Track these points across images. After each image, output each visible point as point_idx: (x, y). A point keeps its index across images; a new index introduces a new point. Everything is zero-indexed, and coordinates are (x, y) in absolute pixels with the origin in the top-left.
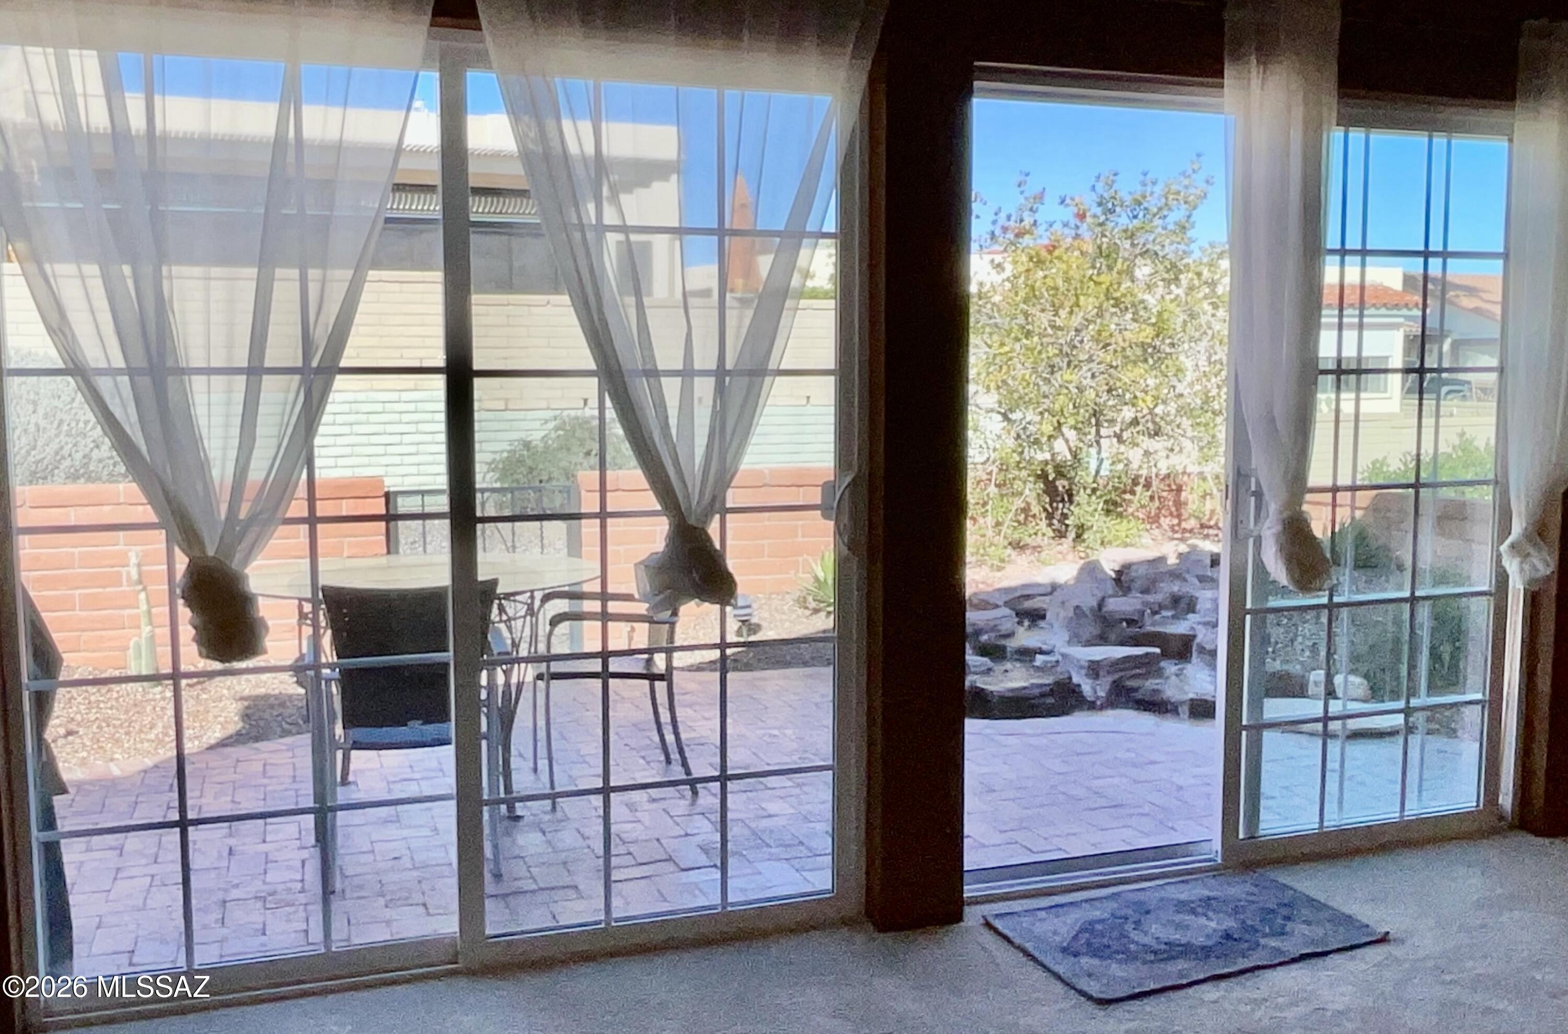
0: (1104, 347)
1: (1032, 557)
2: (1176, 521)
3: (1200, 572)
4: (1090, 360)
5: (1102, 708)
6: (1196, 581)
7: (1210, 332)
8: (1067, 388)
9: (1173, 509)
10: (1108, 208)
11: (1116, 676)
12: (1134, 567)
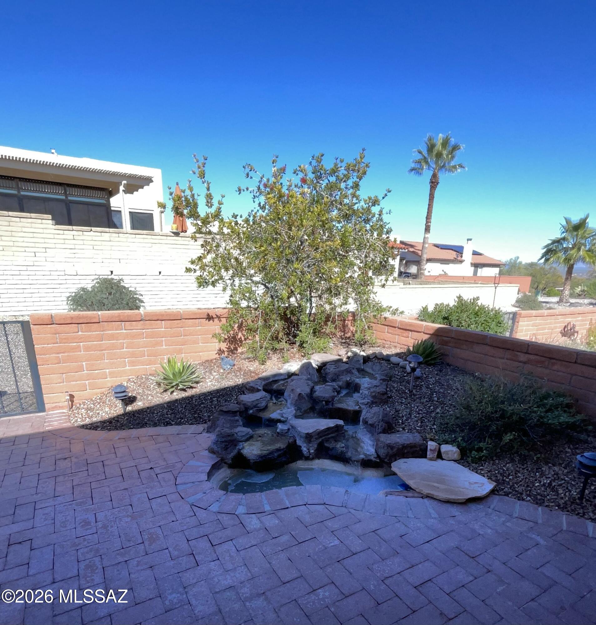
0: (315, 250)
1: (279, 356)
2: (343, 334)
3: (358, 366)
4: (308, 256)
5: (313, 459)
6: (357, 373)
7: (368, 244)
8: (296, 272)
9: (342, 328)
10: (319, 174)
11: (320, 440)
12: (328, 366)
